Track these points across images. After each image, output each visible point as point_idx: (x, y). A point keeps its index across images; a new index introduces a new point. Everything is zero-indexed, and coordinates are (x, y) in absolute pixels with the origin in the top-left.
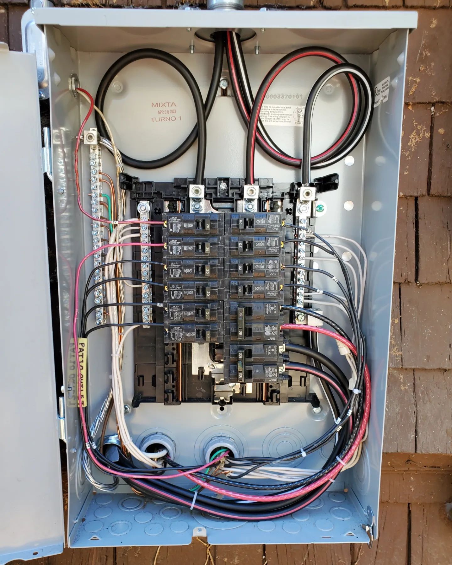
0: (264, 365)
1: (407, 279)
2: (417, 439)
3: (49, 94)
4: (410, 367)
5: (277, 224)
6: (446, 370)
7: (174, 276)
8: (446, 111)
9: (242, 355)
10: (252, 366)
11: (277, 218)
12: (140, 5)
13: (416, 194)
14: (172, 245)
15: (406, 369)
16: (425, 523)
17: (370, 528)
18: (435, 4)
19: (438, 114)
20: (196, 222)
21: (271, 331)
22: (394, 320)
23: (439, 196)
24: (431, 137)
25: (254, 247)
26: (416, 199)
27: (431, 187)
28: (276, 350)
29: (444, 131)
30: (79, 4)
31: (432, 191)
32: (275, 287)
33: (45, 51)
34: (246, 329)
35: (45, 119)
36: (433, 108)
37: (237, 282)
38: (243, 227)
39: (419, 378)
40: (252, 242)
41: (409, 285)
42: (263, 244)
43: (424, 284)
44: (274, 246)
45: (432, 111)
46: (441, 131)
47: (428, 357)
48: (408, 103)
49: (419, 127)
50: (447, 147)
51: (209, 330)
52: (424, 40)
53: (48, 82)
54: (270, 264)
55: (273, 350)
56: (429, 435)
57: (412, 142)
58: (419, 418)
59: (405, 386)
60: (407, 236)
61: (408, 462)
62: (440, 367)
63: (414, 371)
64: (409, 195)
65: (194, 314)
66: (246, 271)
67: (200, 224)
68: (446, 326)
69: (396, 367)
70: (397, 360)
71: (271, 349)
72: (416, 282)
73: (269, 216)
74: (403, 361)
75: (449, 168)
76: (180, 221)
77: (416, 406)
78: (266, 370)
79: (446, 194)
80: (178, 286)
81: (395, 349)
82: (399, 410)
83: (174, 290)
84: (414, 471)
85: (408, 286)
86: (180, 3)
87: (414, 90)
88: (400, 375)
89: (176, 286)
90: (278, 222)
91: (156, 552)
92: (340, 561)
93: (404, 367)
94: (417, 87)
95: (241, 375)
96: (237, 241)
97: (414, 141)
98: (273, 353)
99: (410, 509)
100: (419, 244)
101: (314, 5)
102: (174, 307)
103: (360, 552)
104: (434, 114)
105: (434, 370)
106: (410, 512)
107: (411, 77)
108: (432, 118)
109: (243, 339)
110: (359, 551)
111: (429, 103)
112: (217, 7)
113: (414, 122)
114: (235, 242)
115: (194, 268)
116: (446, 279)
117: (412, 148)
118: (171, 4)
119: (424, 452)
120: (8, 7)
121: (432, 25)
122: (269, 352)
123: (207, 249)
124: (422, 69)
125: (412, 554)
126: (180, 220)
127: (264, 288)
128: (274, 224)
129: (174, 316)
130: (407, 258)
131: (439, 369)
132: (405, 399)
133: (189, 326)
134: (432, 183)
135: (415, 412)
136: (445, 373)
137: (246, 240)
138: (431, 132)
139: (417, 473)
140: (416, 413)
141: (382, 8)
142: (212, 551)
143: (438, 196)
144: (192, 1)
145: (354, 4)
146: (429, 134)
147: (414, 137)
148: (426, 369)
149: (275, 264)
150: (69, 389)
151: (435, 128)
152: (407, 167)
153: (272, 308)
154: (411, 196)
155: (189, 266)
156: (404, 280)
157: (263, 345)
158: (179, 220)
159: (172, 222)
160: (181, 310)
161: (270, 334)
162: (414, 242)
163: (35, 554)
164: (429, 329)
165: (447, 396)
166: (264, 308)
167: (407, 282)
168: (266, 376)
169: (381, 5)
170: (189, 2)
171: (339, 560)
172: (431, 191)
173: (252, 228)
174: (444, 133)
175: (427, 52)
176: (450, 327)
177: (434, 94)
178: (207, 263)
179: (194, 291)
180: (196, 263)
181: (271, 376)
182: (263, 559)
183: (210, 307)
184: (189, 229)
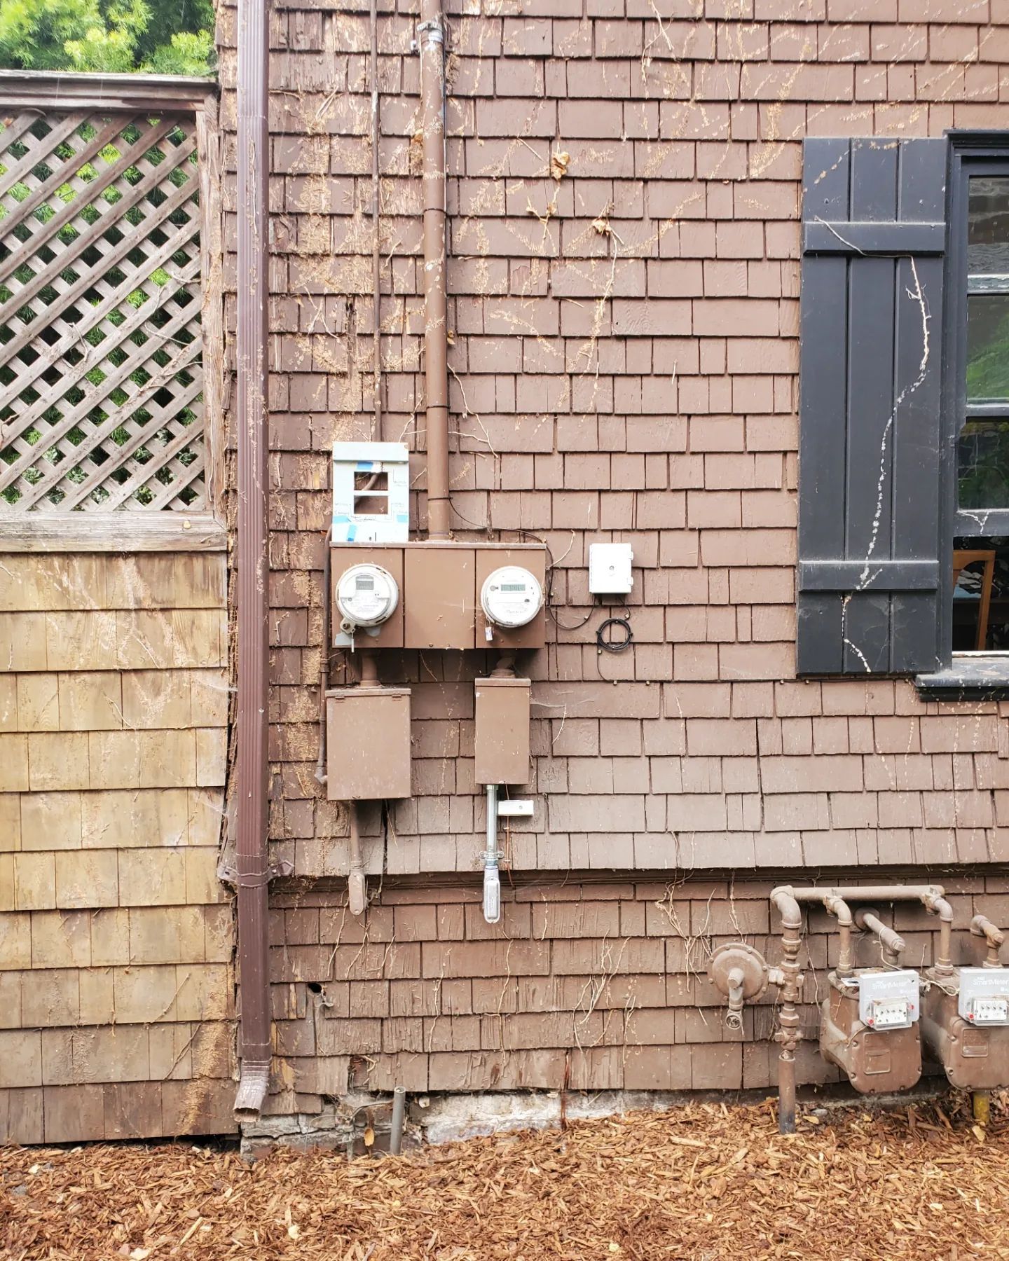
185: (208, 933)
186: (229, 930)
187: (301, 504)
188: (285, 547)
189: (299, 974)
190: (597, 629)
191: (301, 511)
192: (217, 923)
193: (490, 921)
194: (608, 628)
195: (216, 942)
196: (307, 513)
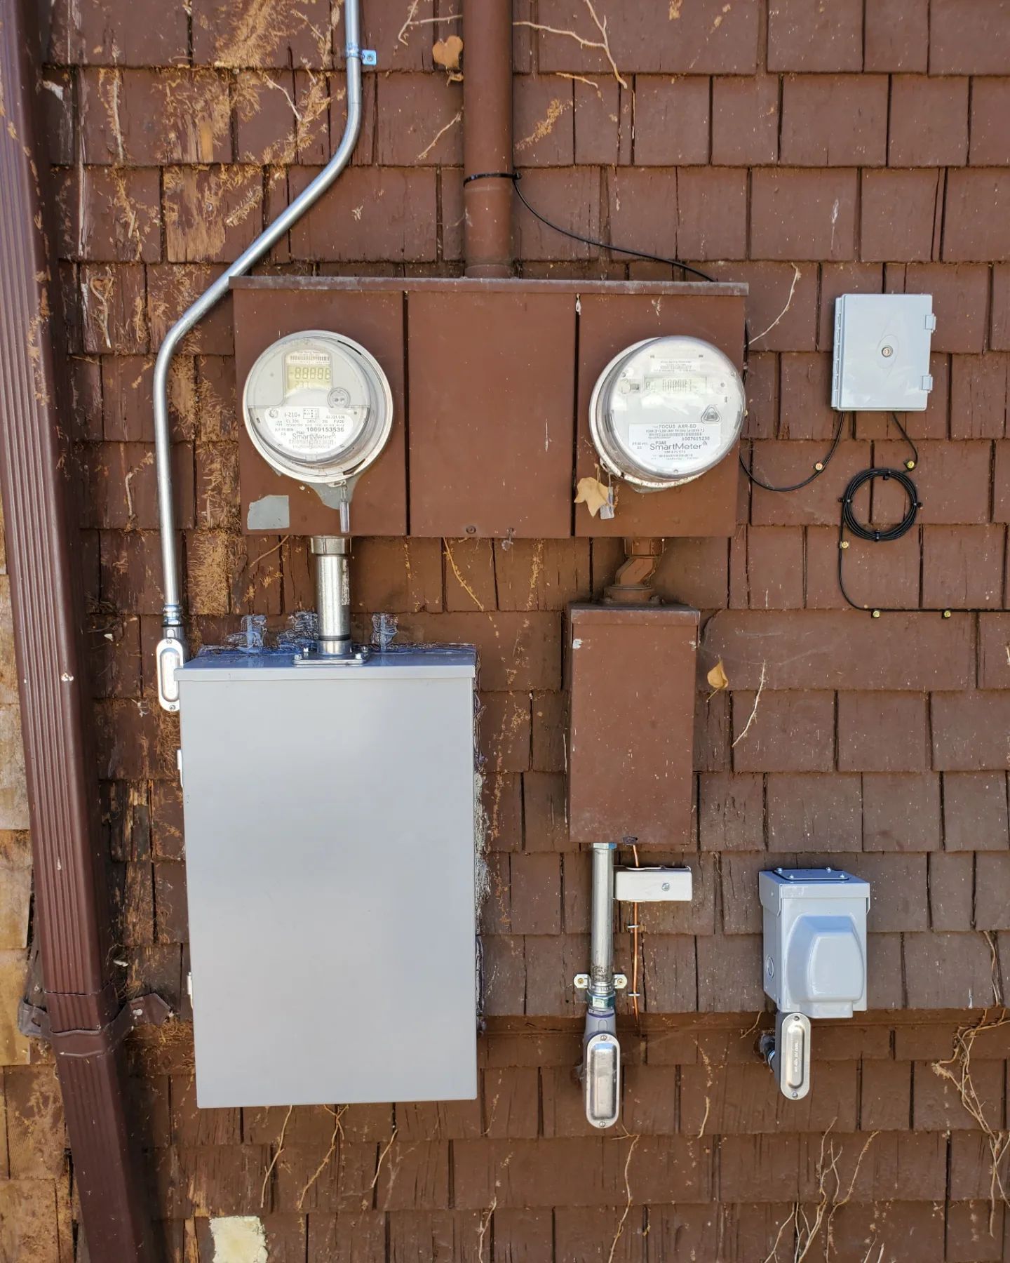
1: (515, 849)
2: (526, 1002)
4: (519, 933)
6: (553, 936)
8: (543, 697)
13: (521, 770)
15: (516, 935)
18: (525, 609)
19: (536, 700)
22: (504, 889)
23: (541, 772)
24: (532, 718)
26: (522, 774)
27: (533, 763)
36: (530, 695)
39: (529, 944)
41: (518, 854)
43: (531, 853)
45: (530, 697)
46: (540, 714)
47: (537, 924)
49: (520, 711)
50: (544, 726)
56: (538, 998)
58: (528, 982)
59: (515, 951)
61: (528, 1025)
62: (548, 933)
63: (524, 937)
64: (514, 771)
69: (506, 933)
70: (507, 926)
72: (523, 852)
74: (513, 927)
75: (549, 747)
77: (526, 970)
79: (545, 769)
81: (505, 915)
82: (509, 974)
85: (517, 856)
87: (512, 680)
88: (511, 941)
91: (285, 1120)
93: (514, 933)
94: (515, 677)
97: (516, 723)
99: (541, 1073)
104: (532, 700)
105: (543, 935)
106: (540, 1077)
107: (509, 669)
108: (531, 703)
110: (491, 1117)
111: (527, 691)
113: (515, 706)
116: (553, 848)
117: (514, 729)
119: (533, 1015)
121: (524, 625)
124: (519, 662)
130: (514, 830)
131: (547, 935)
132: (515, 963)
134: (534, 761)
135: (524, 977)
136: (552, 939)
138: (530, 715)
140: (526, 977)
143: (539, 771)
145: (454, 610)
147: (516, 719)
148: (535, 936)
151: (534, 712)
152: (511, 746)
156: (512, 850)
164: (537, 897)
167: (515, 852)
172: (534, 767)
174: (542, 716)
175: (522, 648)
176: (556, 894)
177: (530, 683)
185: (12, 1122)
186: (56, 1118)
187: (172, 199)
188: (139, 302)
189: (202, 1202)
190: (841, 493)
191: (172, 217)
192: (33, 1102)
193: (597, 1124)
194: (865, 487)
195: (31, 1142)
196: (186, 222)
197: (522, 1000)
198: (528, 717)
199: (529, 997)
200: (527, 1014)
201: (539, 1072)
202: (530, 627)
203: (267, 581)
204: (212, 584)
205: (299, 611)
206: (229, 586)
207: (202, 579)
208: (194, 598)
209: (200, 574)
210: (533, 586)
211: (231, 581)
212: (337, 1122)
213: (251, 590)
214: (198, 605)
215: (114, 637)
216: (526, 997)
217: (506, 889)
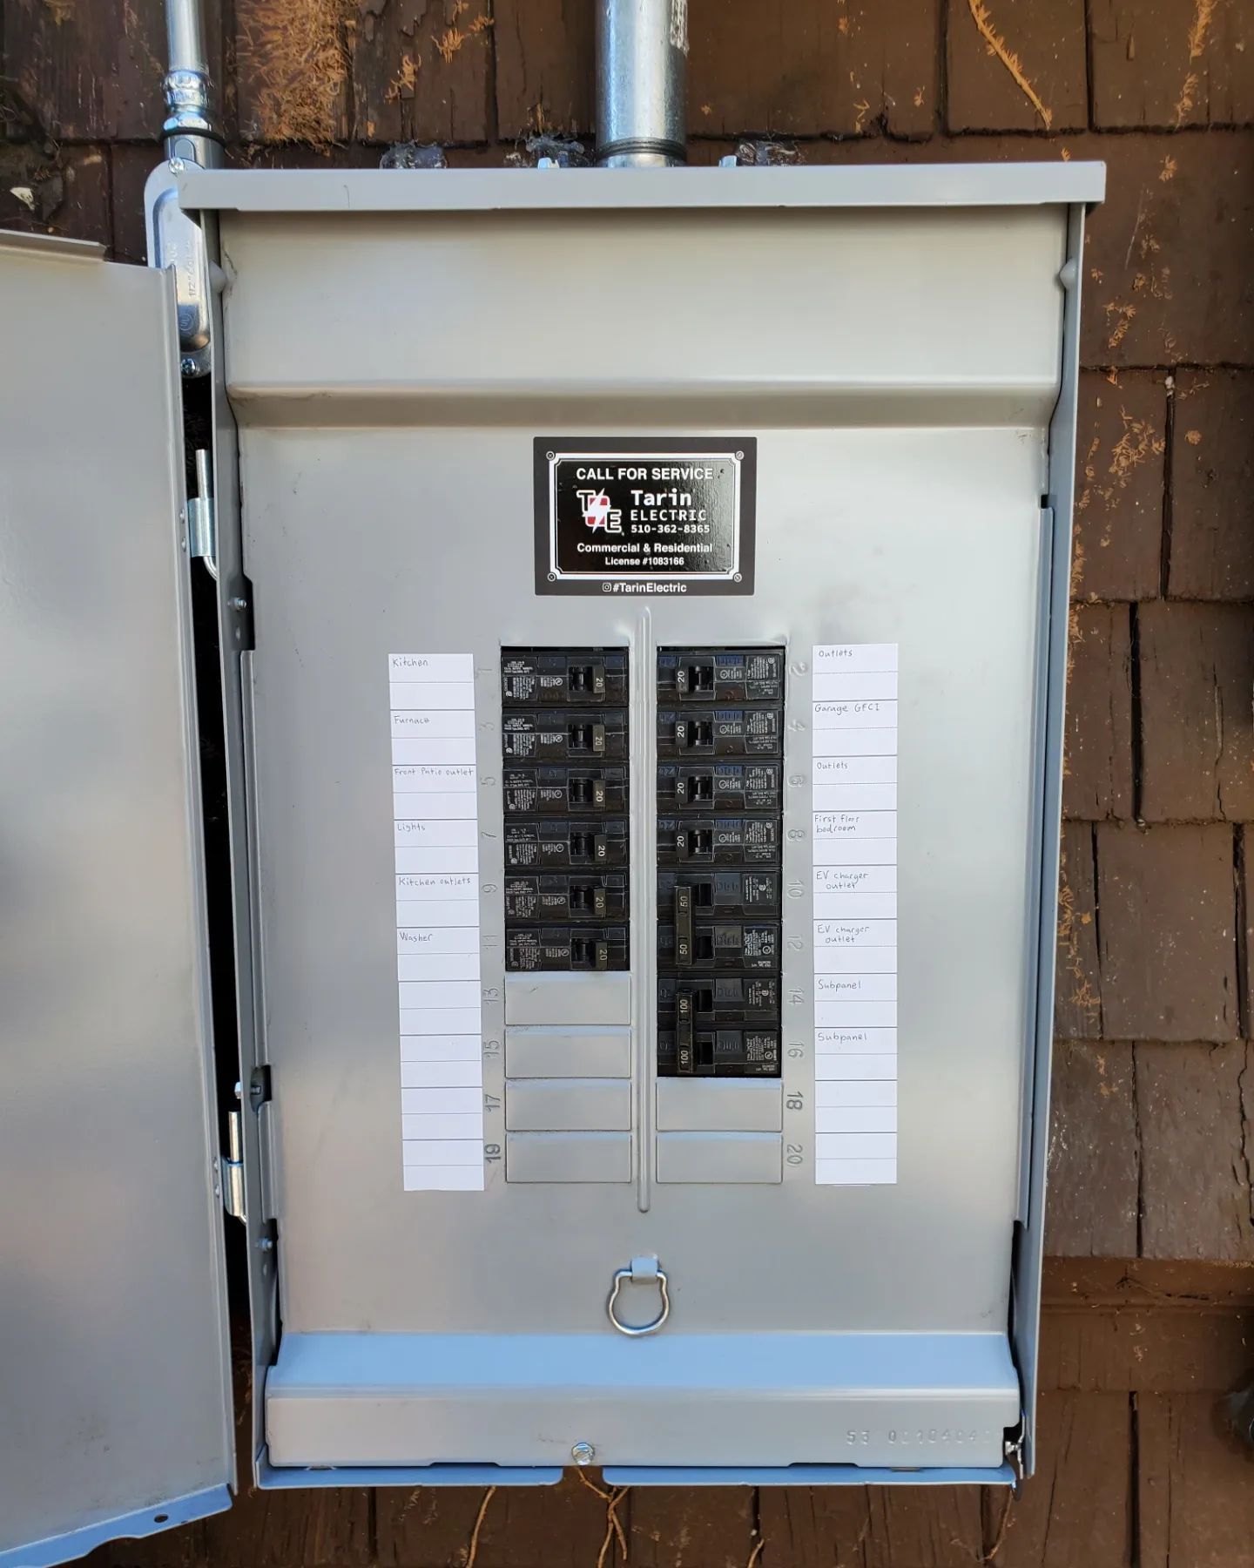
0: (744, 1031)
1: (1112, 811)
2: (1143, 1221)
3: (208, 364)
4: (1122, 1037)
5: (771, 678)
6: (1215, 1045)
7: (517, 808)
8: (1205, 386)
9: (689, 1004)
10: (713, 1034)
11: (771, 665)
12: (432, 141)
13: (1131, 597)
14: (512, 731)
15: (1113, 1042)
16: (1174, 1447)
17: (1017, 1446)
18: (1171, 122)
19: (1183, 395)
20: (570, 672)
21: (760, 945)
22: (1081, 917)
23: (1191, 601)
24: (1168, 451)
25: (715, 736)
26: (1134, 607)
27: (1170, 576)
28: (772, 994)
29: (1199, 435)
30: (284, 142)
31: (1173, 589)
32: (768, 835)
33: (202, 262)
34: (696, 940)
35: (199, 420)
36: (1169, 381)
37: (673, 822)
38: (686, 689)
39: (1148, 1066)
40: (710, 723)
41: (1118, 826)
42: (739, 729)
43: (1157, 822)
44: (765, 734)
45: (1169, 387)
46: (1193, 437)
47: (1170, 1013)
48: (1108, 367)
49: (1137, 428)
50: (1208, 475)
51: (603, 941)
52: (1143, 212)
53: (207, 333)
54: (754, 778)
55: (765, 993)
56: (1174, 1212)
57: (1119, 465)
58: (1146, 1168)
59: (1109, 1086)
60: (1111, 703)
61: (1125, 1282)
62: (1201, 1038)
63: (1133, 1047)
64: (1114, 597)
65: (567, 900)
66: (697, 796)
67: (582, 678)
68: (1215, 931)
69: (1086, 1035)
70: (1089, 1018)
71: (761, 989)
72: (1136, 819)
73: (751, 661)
74: (1104, 1021)
75: (1215, 530)
76: (530, 670)
77: (1140, 1137)
78: (749, 1043)
79: (1208, 595)
80: (527, 833)
81: (1084, 990)
82: (1096, 1147)
83: (516, 841)
84: (1141, 1306)
85: (1116, 831)
86: (531, 133)
87: (1120, 336)
88: (1099, 1057)
89: (521, 833)
90: (775, 675)
91: (478, 1515)
92: (953, 1543)
93: (1107, 1038)
94: (1129, 327)
95: (685, 1055)
96: (673, 721)
97: (1124, 463)
98: (765, 999)
99: (1136, 1408)
100: (1141, 723)
101: (864, 132)
102: (517, 883)
103: (1005, 1520)
104: (1174, 394)
105: (1187, 1044)
106: (1134, 1417)
107: (1112, 304)
108: (1170, 403)
109: (689, 965)
110: (1003, 1517)
111: (1160, 367)
112: (619, 150)
113: (1123, 415)
114: (668, 723)
115: (567, 787)
116: (1214, 811)
117: (1119, 479)
118: (509, 137)
119: (1160, 1257)
120: (110, 149)
121: (1164, 173)
122: (756, 996)
123: (599, 742)
124: (1141, 283)
125: (1141, 1527)
126: (531, 668)
127: (742, 837)
128: (766, 679)
129: (517, 907)
130: (1110, 759)
131: (1199, 1043)
132: (1112, 1118)
133: (555, 933)
134: (1173, 568)
135: (1136, 1153)
136: (1213, 1053)
137: (694, 720)
138: (1166, 441)
139: (1149, 1314)
140: (1140, 1155)
141: (1037, 135)
142: (622, 1514)
143: (1188, 600)
144: (560, 128)
145: (964, 127)
146: (1163, 444)
147: (1124, 451)
148: (1165, 1043)
149: (769, 777)
150: (254, 1090)
151: (1177, 430)
152: (1108, 528)
153: (762, 888)
154: (1119, 601)
155: (554, 783)
156: (1106, 815)
157: (739, 980)
158: (527, 669)
159: (512, 674)
160: (535, 892)
161: (757, 953)
162: (1129, 717)
163: (161, 1519)
164: (1170, 940)
165: (1218, 1111)
166: (742, 885)
167: (1113, 820)
168: (750, 1057)
169: (1031, 128)
170: (555, 129)
171: (951, 1540)
172: (1170, 587)
173: (708, 691)
174: (1199, 442)
175: (1152, 242)
176: (1224, 934)
177: (1171, 346)
178: (597, 776)
179: (565, 844)
180: (572, 774)
181: (760, 1058)
182: (753, 1537)
183: (605, 885)
184: (554, 689)
197: (1132, 1214)
198: (1158, 447)
199: (1149, 1210)
200: (1146, 1255)
201: (1131, 1403)
202: (1179, 181)
203: (453, 41)
204: (302, 51)
205: (537, 135)
206: (346, 54)
207: (277, 37)
208: (254, 92)
209: (270, 23)
210: (1195, 52)
211: (352, 42)
212: (612, 1516)
213: (408, 68)
214: (267, 113)
215: (37, 197)
216: (1141, 1207)
217: (1087, 919)
